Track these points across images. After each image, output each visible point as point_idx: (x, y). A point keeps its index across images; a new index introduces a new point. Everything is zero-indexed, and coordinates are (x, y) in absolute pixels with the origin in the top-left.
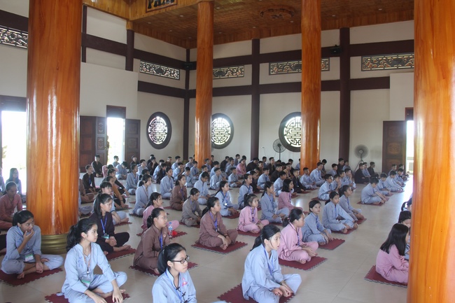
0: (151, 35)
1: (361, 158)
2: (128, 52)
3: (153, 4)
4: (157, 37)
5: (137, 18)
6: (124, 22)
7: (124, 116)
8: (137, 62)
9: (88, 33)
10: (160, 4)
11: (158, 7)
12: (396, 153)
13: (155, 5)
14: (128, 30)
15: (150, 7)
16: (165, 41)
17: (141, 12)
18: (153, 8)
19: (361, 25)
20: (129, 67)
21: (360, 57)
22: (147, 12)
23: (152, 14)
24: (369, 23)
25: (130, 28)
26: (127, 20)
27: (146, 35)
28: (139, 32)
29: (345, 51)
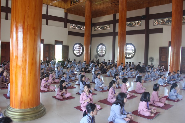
0: (75, 14)
1: (152, 62)
2: (65, 21)
3: (72, 3)
4: (78, 15)
5: (68, 8)
6: (64, 10)
7: (62, 44)
8: (68, 24)
9: (48, 15)
10: (74, 3)
11: (74, 4)
12: (164, 60)
13: (73, 3)
14: (65, 13)
15: (71, 4)
16: (81, 16)
17: (69, 6)
18: (73, 4)
19: (154, 6)
20: (65, 26)
21: (153, 20)
22: (71, 6)
23: (72, 6)
24: (157, 5)
25: (66, 12)
26: (65, 9)
27: (73, 14)
28: (70, 13)
29: (147, 17)
